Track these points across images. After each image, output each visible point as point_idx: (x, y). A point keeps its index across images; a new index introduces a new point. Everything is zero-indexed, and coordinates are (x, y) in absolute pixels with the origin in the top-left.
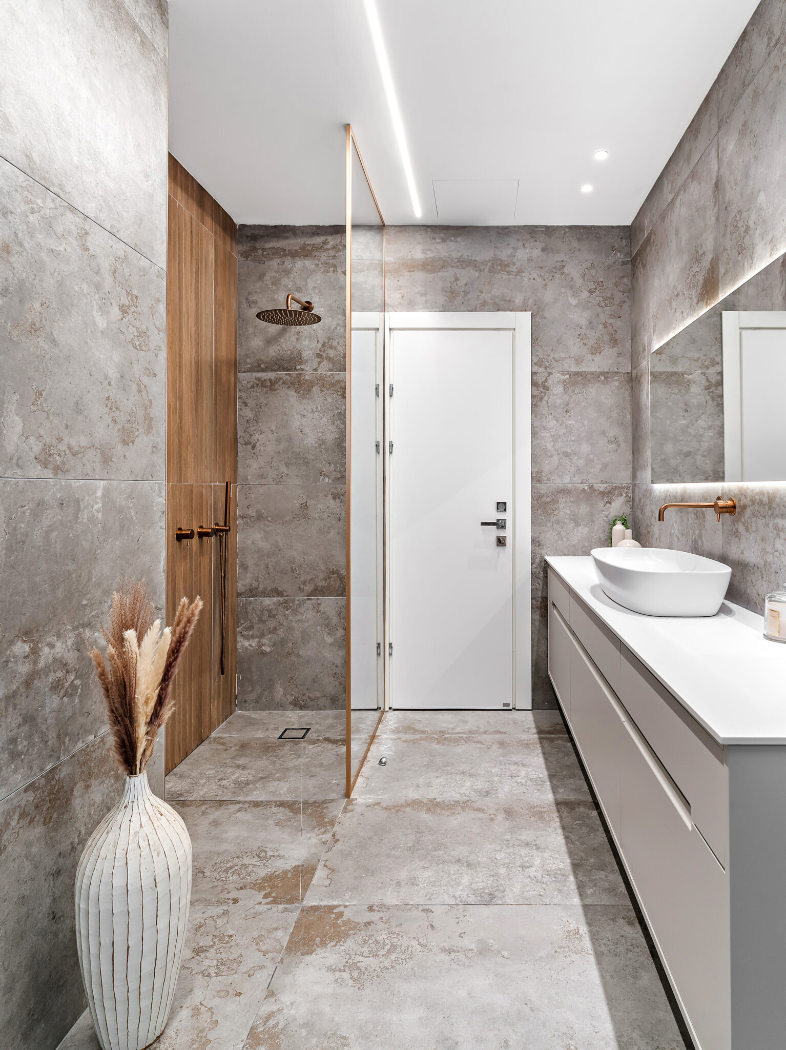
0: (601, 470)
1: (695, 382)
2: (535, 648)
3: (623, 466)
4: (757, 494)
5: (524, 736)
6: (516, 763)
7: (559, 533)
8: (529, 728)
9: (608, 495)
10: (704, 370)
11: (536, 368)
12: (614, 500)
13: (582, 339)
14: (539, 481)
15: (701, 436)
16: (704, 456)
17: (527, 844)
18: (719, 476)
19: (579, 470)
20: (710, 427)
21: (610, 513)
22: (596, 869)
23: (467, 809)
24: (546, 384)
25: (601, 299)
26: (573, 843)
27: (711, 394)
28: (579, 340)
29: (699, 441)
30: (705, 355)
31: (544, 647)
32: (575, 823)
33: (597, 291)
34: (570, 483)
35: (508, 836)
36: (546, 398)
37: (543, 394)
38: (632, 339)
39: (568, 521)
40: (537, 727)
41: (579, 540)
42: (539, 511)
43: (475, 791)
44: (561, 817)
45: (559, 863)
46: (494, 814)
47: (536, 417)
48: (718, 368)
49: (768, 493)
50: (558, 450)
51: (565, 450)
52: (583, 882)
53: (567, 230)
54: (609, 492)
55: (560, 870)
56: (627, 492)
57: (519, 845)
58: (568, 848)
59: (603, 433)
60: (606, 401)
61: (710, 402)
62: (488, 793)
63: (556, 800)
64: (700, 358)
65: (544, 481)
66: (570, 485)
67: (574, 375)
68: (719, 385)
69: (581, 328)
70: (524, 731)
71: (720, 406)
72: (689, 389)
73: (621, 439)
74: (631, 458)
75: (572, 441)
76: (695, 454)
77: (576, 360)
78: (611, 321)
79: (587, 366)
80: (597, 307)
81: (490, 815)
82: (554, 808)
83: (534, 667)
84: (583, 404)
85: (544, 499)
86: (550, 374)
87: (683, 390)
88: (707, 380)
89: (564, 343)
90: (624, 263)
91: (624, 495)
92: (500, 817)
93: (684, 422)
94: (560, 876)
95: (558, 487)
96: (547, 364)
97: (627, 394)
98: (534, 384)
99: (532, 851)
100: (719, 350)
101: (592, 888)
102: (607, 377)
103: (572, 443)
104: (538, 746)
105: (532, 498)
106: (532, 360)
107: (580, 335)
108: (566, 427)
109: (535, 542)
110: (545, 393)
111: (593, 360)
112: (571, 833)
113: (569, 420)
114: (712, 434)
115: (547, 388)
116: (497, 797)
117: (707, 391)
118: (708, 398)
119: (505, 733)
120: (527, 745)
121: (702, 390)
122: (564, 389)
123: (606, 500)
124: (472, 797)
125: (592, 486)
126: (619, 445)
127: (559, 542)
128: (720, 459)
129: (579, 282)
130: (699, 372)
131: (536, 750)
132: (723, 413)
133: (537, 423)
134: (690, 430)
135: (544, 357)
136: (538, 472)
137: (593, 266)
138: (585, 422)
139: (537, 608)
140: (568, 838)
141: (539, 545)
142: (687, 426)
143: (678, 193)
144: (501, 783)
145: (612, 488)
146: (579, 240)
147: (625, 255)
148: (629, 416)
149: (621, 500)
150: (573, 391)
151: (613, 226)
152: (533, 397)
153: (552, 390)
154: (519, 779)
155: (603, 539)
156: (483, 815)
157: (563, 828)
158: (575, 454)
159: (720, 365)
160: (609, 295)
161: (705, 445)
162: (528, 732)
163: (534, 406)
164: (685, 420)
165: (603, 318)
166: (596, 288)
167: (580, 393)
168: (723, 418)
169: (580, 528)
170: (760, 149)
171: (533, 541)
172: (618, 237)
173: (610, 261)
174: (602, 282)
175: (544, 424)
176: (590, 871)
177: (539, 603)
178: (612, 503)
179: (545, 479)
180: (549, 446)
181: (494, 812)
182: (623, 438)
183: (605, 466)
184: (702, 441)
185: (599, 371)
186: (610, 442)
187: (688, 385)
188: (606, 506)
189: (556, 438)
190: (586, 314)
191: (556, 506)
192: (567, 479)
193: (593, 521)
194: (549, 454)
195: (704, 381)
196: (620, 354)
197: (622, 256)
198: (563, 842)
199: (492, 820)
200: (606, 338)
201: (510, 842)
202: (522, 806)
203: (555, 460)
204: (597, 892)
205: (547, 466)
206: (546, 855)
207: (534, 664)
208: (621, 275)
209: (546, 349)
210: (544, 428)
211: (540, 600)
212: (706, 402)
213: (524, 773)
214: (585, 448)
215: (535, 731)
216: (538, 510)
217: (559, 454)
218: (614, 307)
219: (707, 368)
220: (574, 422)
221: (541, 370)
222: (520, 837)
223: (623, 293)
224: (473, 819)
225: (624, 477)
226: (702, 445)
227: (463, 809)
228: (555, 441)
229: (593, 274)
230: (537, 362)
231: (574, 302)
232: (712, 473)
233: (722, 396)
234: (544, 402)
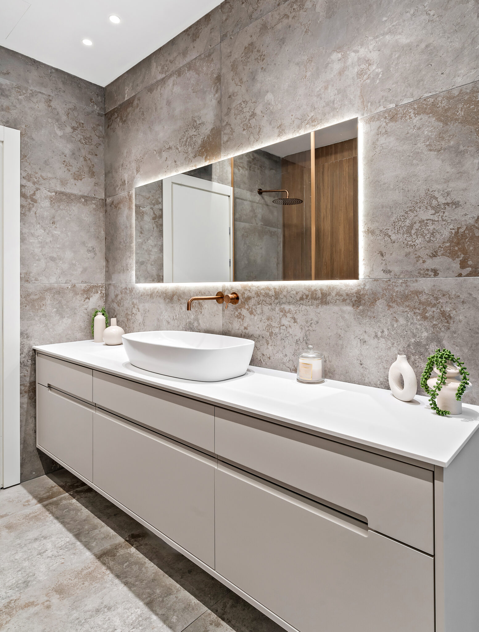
0: (82, 272)
1: (147, 214)
2: (23, 428)
3: (99, 270)
4: (263, 289)
5: (28, 511)
6: (36, 539)
7: (46, 325)
8: (28, 501)
9: (87, 292)
10: (152, 206)
11: (25, 182)
12: (92, 296)
13: (66, 165)
14: (27, 281)
15: (151, 251)
16: (152, 265)
17: (98, 611)
18: (160, 279)
19: (64, 272)
20: (155, 245)
21: (88, 306)
22: (166, 597)
23: (14, 612)
24: (34, 197)
25: (82, 137)
26: (134, 585)
27: (156, 223)
28: (64, 166)
29: (149, 254)
30: (153, 196)
31: (32, 425)
32: (124, 566)
33: (79, 130)
34: (56, 283)
35: (75, 614)
36: (34, 209)
37: (31, 206)
38: (106, 175)
39: (54, 315)
40: (35, 497)
41: (63, 329)
42: (28, 307)
43: (11, 588)
44: (109, 568)
45: (136, 611)
46: (47, 601)
47: (24, 224)
48: (160, 206)
49: (275, 289)
50: (45, 255)
51: (51, 255)
52: (164, 615)
53: (54, 71)
54: (88, 290)
55: (140, 616)
56: (101, 290)
57: (91, 616)
58: (134, 592)
59: (84, 243)
60: (86, 218)
61: (155, 228)
62: (26, 583)
63: (95, 555)
64: (149, 197)
65: (32, 281)
66: (56, 285)
67: (59, 194)
68: (161, 218)
69: (65, 156)
70: (24, 505)
71: (161, 232)
72: (143, 218)
73: (97, 249)
74: (104, 264)
75: (58, 248)
76: (147, 263)
77: (62, 182)
78: (90, 156)
79: (71, 188)
80: (79, 143)
81: (43, 603)
82: (98, 563)
83: (22, 445)
84: (67, 218)
85: (32, 297)
86: (37, 189)
87: (139, 217)
88: (154, 213)
89: (51, 165)
90: (99, 115)
91: (99, 292)
92: (55, 599)
93: (140, 240)
94: (144, 622)
95: (45, 286)
96: (36, 180)
97: (101, 215)
98: (23, 195)
99: (106, 614)
100: (161, 194)
101: (174, 615)
102: (87, 200)
103: (57, 250)
104: (47, 513)
105: (21, 296)
106: (21, 174)
107: (64, 161)
108: (53, 236)
109: (24, 334)
110: (33, 205)
111: (75, 184)
112: (126, 577)
113: (55, 230)
114: (156, 250)
115: (35, 201)
116: (39, 581)
117: (154, 221)
118: (154, 225)
119: (6, 515)
120: (36, 518)
121: (151, 219)
122: (51, 204)
123: (85, 296)
124: (11, 596)
125: (75, 286)
126: (95, 254)
127: (47, 333)
128: (161, 267)
129: (64, 118)
130: (149, 207)
131: (47, 519)
132: (163, 237)
133: (25, 230)
134: (143, 247)
135: (33, 173)
136: (26, 273)
137: (75, 109)
138: (69, 234)
139: (25, 392)
140: (127, 583)
141: (28, 337)
142: (142, 244)
143: (171, 76)
144: (34, 566)
145: (90, 287)
146: (64, 83)
147: (100, 109)
148: (103, 233)
149: (97, 296)
150: (59, 206)
151: (91, 83)
152: (22, 206)
153: (40, 203)
154: (49, 553)
155: (83, 327)
156: (36, 608)
157: (118, 576)
158: (60, 259)
159: (161, 204)
160: (88, 136)
161: (153, 257)
162: (29, 505)
163: (23, 215)
164: (140, 239)
165: (84, 152)
166: (78, 127)
167: (64, 209)
168: (163, 240)
169: (64, 320)
170: (268, 64)
171: (22, 334)
172: (95, 93)
173: (89, 109)
174: (83, 124)
175: (32, 231)
176: (163, 601)
177: (27, 389)
178: (90, 299)
179: (33, 279)
180: (37, 251)
181: (46, 598)
182: (99, 249)
183: (85, 270)
184: (151, 254)
185: (80, 194)
186: (89, 251)
187: (143, 215)
188: (86, 301)
189: (43, 245)
190: (70, 146)
191: (44, 302)
192: (53, 280)
193: (75, 314)
194: (37, 258)
195: (152, 214)
196: (96, 184)
197: (98, 109)
198: (125, 589)
199: (48, 607)
200: (86, 169)
201: (81, 619)
202: (69, 577)
203: (43, 263)
204: (180, 616)
205: (35, 269)
206: (120, 610)
207: (22, 442)
208: (97, 123)
209: (34, 166)
210: (32, 235)
211: (28, 385)
212: (153, 228)
213: (50, 545)
214: (69, 255)
215: (35, 501)
216: (26, 306)
217: (46, 258)
218: (92, 146)
219: (154, 205)
220: (59, 233)
221: (30, 184)
222: (86, 608)
223: (99, 137)
224: (28, 619)
225: (99, 279)
226: (151, 257)
227: (10, 614)
228: (42, 247)
229: (76, 115)
230: (26, 177)
231: (60, 133)
232: (156, 277)
233: (162, 225)
234: (32, 213)
